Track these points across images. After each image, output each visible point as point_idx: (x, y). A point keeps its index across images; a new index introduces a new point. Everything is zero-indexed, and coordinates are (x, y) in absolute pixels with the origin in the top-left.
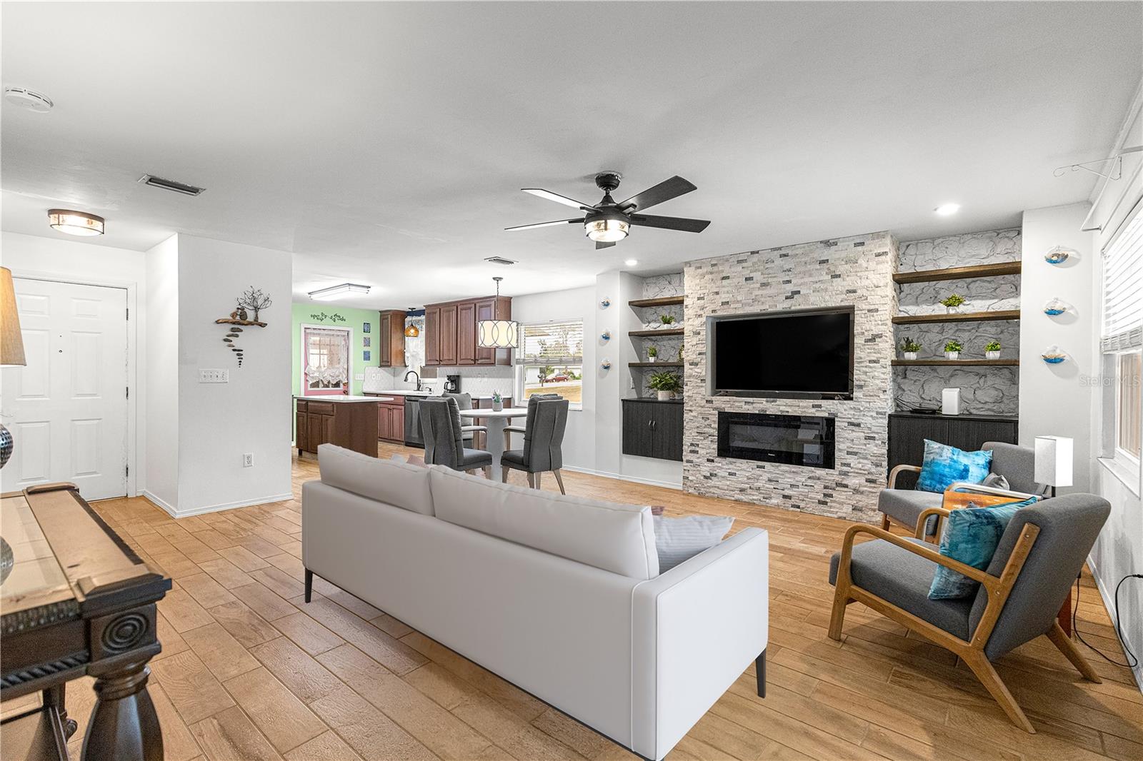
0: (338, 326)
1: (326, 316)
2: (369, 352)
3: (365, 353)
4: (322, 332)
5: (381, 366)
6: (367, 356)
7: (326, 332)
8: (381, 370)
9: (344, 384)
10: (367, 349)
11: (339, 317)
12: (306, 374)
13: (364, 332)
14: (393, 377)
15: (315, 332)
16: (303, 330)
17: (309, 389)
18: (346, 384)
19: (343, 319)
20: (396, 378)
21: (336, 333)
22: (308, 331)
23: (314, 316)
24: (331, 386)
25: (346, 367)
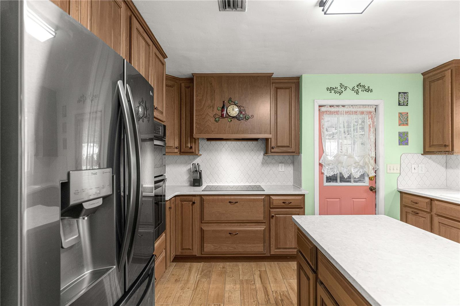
0: (364, 99)
1: (346, 88)
2: (406, 134)
3: (401, 134)
4: (341, 109)
5: (426, 152)
6: (403, 139)
7: (345, 109)
8: (427, 159)
9: (370, 179)
10: (403, 129)
11: (364, 86)
12: (320, 165)
13: (399, 105)
14: (444, 169)
15: (333, 109)
16: (317, 108)
17: (326, 184)
18: (374, 179)
19: (369, 90)
20: (450, 171)
21: (359, 110)
22: (323, 109)
23: (330, 89)
24: (352, 180)
25: (373, 155)
